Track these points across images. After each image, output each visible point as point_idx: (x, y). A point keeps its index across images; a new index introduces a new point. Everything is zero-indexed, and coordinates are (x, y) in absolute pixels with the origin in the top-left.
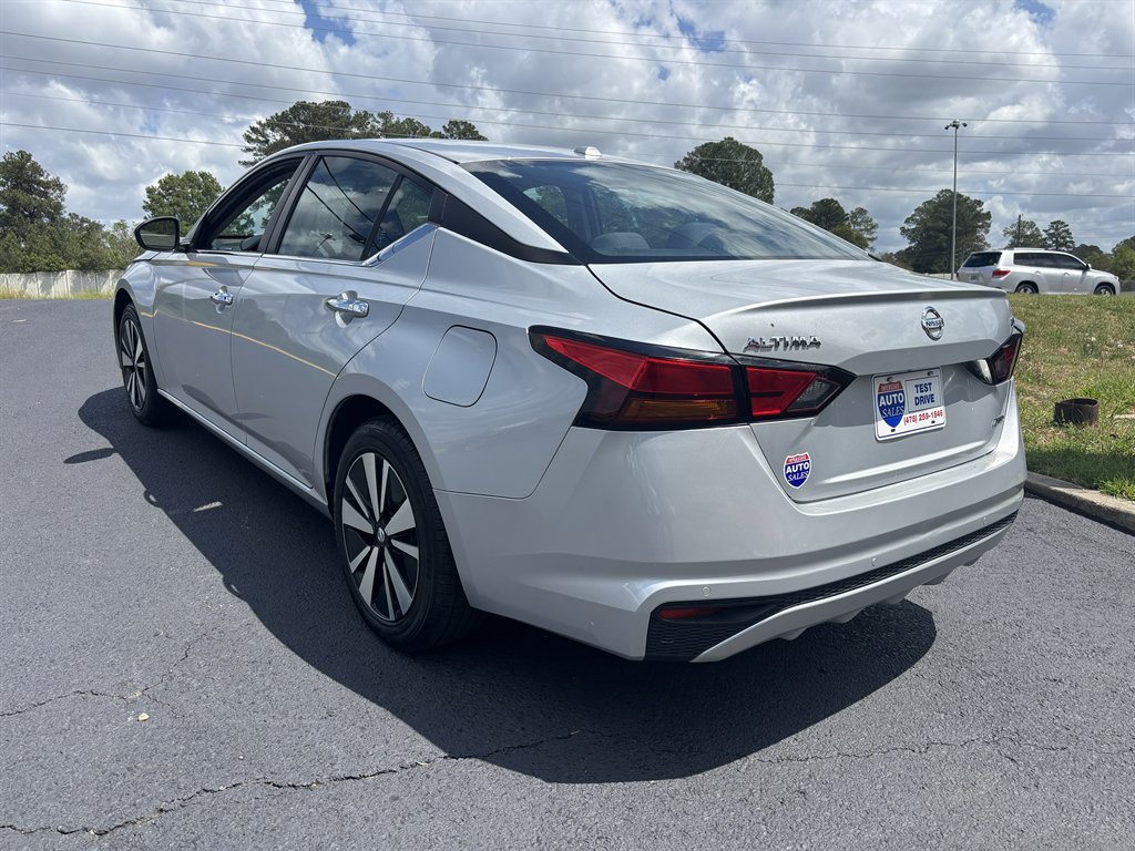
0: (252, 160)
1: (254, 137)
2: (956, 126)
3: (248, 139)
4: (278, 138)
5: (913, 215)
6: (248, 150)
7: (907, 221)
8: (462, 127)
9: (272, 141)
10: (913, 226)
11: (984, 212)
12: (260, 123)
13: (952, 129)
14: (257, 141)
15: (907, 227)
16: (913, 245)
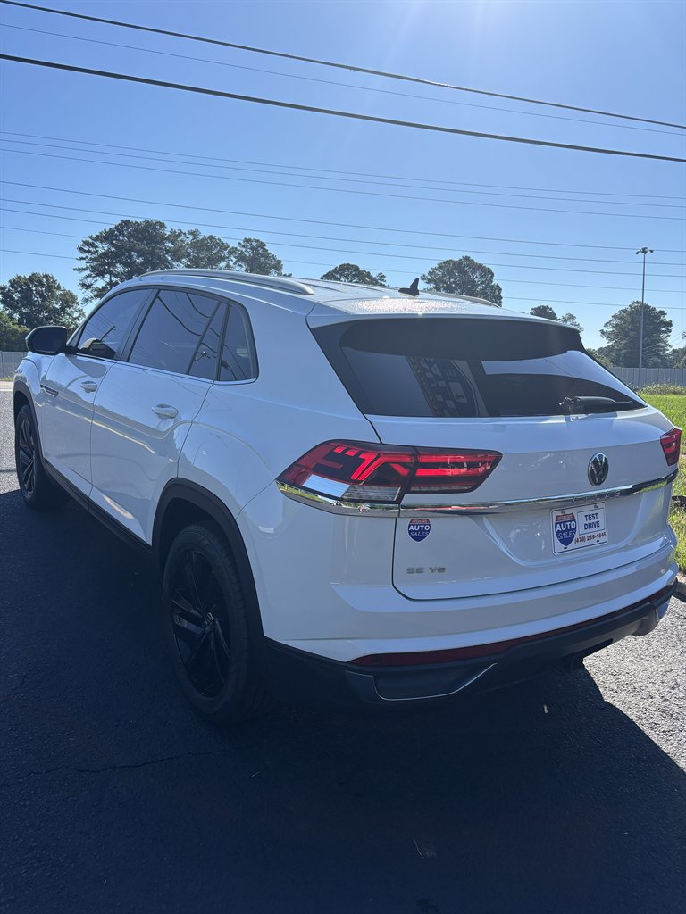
0: (84, 267)
1: (86, 248)
2: (644, 251)
3: (81, 249)
4: (106, 248)
5: (611, 321)
6: (82, 259)
7: (606, 325)
8: (254, 244)
9: (101, 251)
10: (611, 329)
11: (667, 320)
12: (91, 237)
13: (641, 254)
14: (89, 251)
15: (605, 329)
16: (610, 344)
